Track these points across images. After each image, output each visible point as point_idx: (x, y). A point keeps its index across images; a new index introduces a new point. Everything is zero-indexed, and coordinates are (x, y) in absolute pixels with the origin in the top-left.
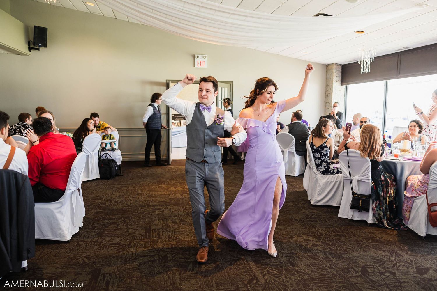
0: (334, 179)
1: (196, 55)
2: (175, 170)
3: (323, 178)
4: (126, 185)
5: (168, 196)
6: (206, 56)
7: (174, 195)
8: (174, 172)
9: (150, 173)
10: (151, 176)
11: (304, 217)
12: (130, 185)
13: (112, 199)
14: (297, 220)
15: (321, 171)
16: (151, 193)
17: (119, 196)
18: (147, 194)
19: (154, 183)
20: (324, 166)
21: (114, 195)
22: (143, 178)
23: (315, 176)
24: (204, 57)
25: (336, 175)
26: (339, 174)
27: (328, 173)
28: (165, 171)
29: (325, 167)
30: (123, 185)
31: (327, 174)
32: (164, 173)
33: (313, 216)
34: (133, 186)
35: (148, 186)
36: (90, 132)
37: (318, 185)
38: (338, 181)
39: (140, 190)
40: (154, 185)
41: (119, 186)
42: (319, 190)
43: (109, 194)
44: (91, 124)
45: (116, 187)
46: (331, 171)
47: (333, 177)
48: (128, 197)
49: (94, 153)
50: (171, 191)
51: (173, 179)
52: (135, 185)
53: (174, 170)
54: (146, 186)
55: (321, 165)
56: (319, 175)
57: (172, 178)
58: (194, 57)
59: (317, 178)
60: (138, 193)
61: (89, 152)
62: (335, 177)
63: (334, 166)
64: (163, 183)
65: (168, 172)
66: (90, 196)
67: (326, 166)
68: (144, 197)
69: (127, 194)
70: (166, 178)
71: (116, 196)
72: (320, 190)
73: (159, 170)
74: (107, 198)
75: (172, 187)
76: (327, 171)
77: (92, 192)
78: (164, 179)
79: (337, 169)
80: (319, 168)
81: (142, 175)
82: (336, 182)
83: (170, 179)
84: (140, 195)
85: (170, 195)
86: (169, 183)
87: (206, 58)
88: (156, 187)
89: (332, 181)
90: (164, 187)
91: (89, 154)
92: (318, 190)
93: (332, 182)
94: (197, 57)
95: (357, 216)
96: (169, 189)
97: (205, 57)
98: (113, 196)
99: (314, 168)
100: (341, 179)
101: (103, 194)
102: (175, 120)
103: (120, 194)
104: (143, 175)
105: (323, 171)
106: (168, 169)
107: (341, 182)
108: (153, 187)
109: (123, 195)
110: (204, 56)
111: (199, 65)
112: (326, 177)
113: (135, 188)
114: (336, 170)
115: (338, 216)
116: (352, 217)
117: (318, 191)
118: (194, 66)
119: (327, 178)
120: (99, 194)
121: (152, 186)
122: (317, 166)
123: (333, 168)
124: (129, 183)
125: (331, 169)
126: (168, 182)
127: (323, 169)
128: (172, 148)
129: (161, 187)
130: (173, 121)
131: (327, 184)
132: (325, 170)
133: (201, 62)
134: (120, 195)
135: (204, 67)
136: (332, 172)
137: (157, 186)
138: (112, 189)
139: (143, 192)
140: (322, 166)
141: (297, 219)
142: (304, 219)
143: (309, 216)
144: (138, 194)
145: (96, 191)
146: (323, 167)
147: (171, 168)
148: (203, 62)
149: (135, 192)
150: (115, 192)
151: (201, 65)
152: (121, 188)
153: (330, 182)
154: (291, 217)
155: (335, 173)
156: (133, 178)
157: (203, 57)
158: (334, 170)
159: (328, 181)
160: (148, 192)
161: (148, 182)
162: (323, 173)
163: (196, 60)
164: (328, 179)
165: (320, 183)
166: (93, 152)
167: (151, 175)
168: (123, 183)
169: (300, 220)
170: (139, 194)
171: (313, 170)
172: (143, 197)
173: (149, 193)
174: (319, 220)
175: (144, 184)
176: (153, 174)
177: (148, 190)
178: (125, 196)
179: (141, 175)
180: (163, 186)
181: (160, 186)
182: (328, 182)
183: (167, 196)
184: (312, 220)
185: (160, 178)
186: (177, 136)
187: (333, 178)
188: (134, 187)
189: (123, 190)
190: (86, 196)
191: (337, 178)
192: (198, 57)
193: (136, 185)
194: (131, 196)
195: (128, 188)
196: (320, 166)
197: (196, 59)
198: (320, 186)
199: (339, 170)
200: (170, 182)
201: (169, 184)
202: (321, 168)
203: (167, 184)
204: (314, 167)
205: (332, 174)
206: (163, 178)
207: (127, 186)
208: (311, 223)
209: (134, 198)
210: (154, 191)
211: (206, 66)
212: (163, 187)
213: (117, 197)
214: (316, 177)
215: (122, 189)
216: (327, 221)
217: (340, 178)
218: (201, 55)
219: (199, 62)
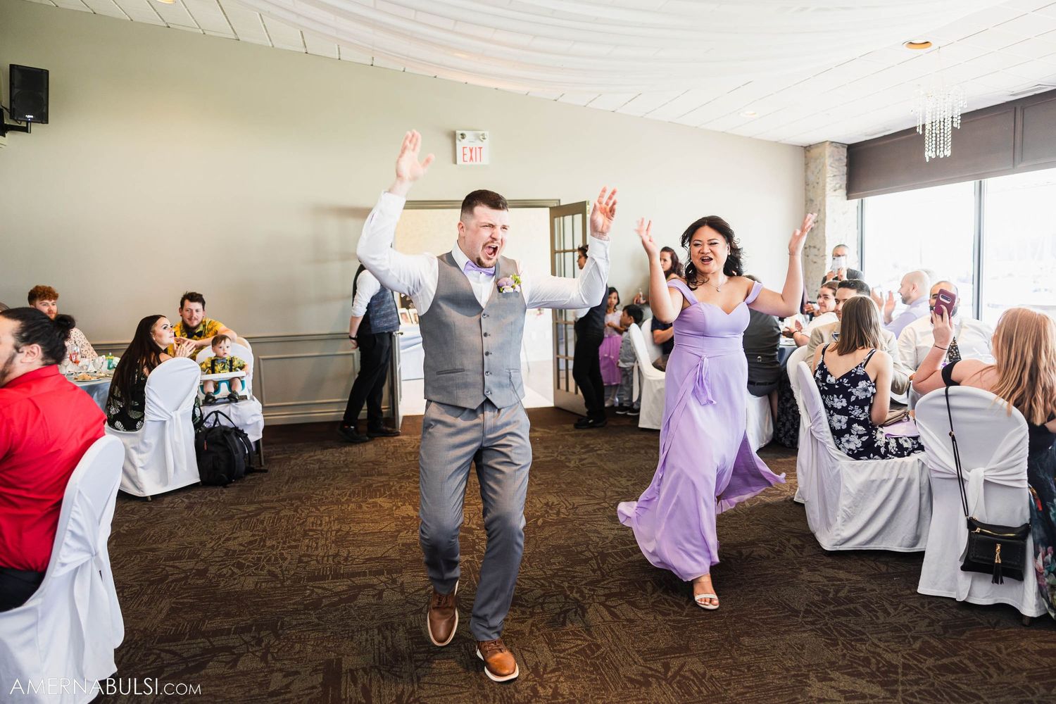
0: (891, 473)
1: (459, 132)
2: (413, 447)
3: (858, 471)
4: (272, 501)
5: (394, 536)
6: (487, 133)
7: (413, 533)
8: (410, 453)
9: (344, 461)
10: (347, 470)
11: (816, 598)
12: (285, 503)
13: (226, 554)
14: (795, 613)
15: (850, 450)
16: (346, 528)
17: (251, 543)
18: (334, 533)
19: (354, 492)
20: (857, 434)
21: (235, 538)
22: (322, 478)
23: (830, 465)
24: (481, 137)
25: (896, 459)
26: (902, 456)
27: (872, 455)
28: (386, 452)
29: (860, 436)
30: (264, 505)
31: (869, 458)
32: (383, 459)
33: (841, 594)
34: (292, 505)
35: (338, 502)
36: (163, 356)
37: (843, 491)
38: (901, 479)
39: (311, 520)
40: (353, 500)
41: (252, 508)
42: (845, 508)
43: (219, 538)
44: (165, 328)
45: (245, 512)
46: (879, 447)
47: (886, 465)
48: (278, 547)
49: (179, 412)
50: (403, 518)
51: (409, 477)
52: (299, 503)
53: (409, 449)
54: (332, 503)
55: (848, 431)
56: (846, 463)
57: (406, 474)
58: (453, 136)
59: (839, 471)
60: (307, 528)
61: (164, 411)
62: (893, 468)
63: (886, 430)
64: (380, 491)
65: (393, 454)
66: (165, 545)
67: (864, 435)
68: (323, 542)
69: (274, 533)
70: (387, 474)
71: (241, 545)
72: (850, 508)
73: (369, 451)
74: (214, 551)
75: (407, 504)
76: (869, 450)
77: (171, 533)
78: (383, 479)
79: (897, 439)
80: (843, 440)
81: (320, 469)
82: (898, 480)
83: (400, 478)
84: (311, 538)
85: (399, 531)
86: (396, 489)
87: (484, 139)
88: (360, 507)
89: (885, 477)
90: (383, 504)
91: (166, 418)
92: (845, 506)
93: (884, 481)
94: (460, 137)
95: (983, 592)
96: (397, 513)
97: (483, 135)
98: (232, 545)
99: (828, 442)
100: (912, 472)
101: (204, 538)
102: (408, 308)
103: (253, 535)
104: (325, 468)
105: (857, 448)
106: (394, 447)
107: (914, 480)
108: (352, 506)
109: (261, 539)
110: (481, 132)
111: (467, 158)
112: (866, 466)
113: (298, 513)
114: (895, 445)
115: (919, 591)
116: (969, 595)
117: (845, 511)
118: (455, 162)
119: (869, 470)
120: (189, 539)
121: (348, 502)
122: (838, 434)
123: (884, 440)
124: (282, 495)
125: (879, 443)
126: (393, 488)
127: (855, 443)
128: (402, 383)
129: (375, 505)
130: (404, 310)
131: (870, 487)
132: (861, 447)
133: (471, 151)
134: (252, 539)
135: (482, 163)
136: (883, 450)
137: (363, 502)
138: (231, 517)
139: (321, 525)
140: (851, 434)
141: (796, 606)
142: (819, 607)
143: (831, 595)
144: (305, 534)
145: (184, 526)
146: (854, 439)
147: (400, 440)
148: (478, 150)
149: (298, 528)
150: (240, 528)
151: (471, 158)
152: (259, 514)
153: (878, 483)
154: (776, 599)
155: (891, 454)
156: (295, 479)
157: (477, 137)
158: (887, 444)
159: (873, 478)
160: (336, 526)
161: (337, 489)
162: (856, 455)
163: (460, 145)
164: (873, 472)
165: (848, 485)
166: (177, 410)
167: (347, 466)
168: (265, 498)
169: (807, 612)
170: (311, 533)
171: (824, 445)
172: (320, 544)
173: (339, 527)
174: (865, 606)
175: (327, 498)
176: (352, 462)
177: (337, 519)
178: (269, 543)
179: (317, 466)
180: (380, 500)
181: (371, 501)
182: (873, 481)
183: (391, 537)
184: (842, 608)
185: (372, 475)
186: (414, 350)
187: (888, 470)
188: (296, 511)
189: (262, 522)
190: (154, 546)
191: (900, 469)
192: (463, 136)
193: (303, 502)
194: (284, 543)
195: (278, 513)
196: (847, 435)
197: (457, 142)
198: (849, 493)
199: (902, 445)
200: (400, 488)
201: (397, 495)
202: (848, 441)
203: (391, 495)
204: (828, 438)
205: (883, 457)
206: (380, 474)
207: (276, 504)
208: (843, 619)
209: (296, 547)
210: (353, 521)
211: (485, 161)
212: (381, 506)
213: (242, 548)
214: (834, 468)
215: (261, 517)
216: (891, 610)
217: (909, 468)
218: (473, 130)
219: (467, 151)
